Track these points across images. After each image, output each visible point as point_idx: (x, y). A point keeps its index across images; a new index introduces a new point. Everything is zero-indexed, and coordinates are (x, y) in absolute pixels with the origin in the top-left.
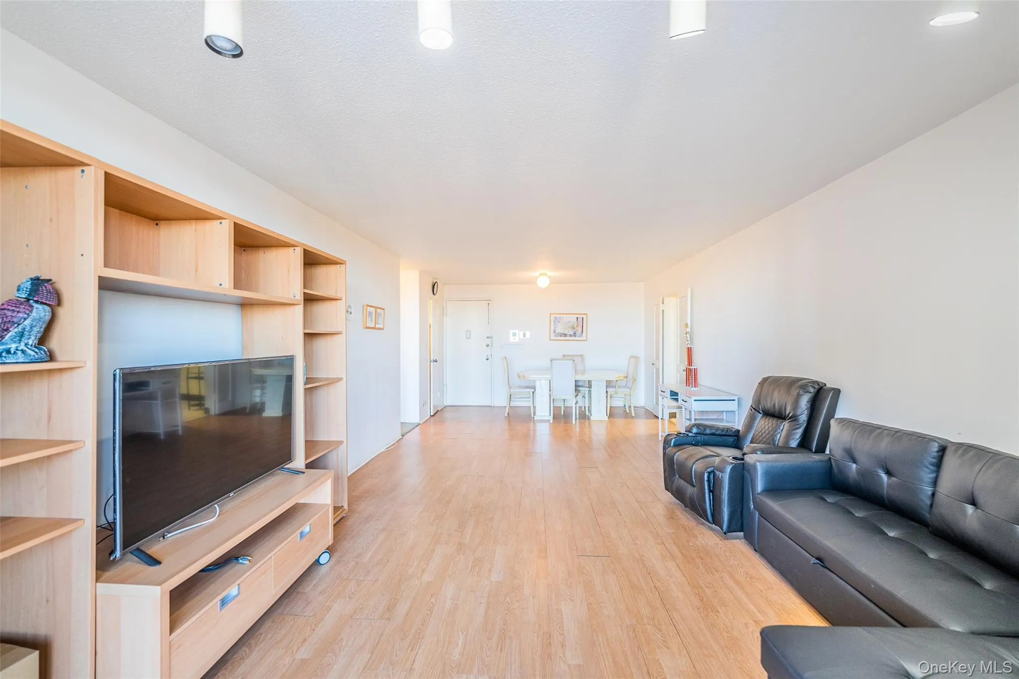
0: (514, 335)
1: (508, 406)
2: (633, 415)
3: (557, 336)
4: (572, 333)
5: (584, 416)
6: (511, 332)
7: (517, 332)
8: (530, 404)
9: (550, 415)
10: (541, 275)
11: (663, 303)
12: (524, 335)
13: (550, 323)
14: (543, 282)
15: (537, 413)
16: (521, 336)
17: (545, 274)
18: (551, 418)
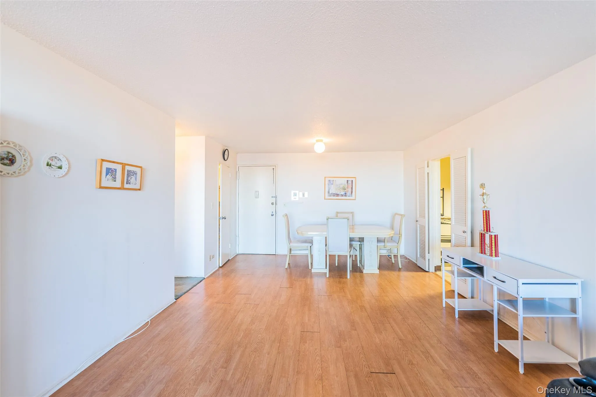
0: (295, 195)
1: (289, 254)
2: (400, 267)
3: (330, 196)
4: (343, 193)
5: (357, 269)
6: (293, 192)
7: (297, 192)
8: (307, 252)
9: (326, 268)
10: (317, 141)
11: (428, 167)
12: (304, 195)
13: (325, 185)
14: (320, 148)
15: (315, 266)
16: (301, 196)
17: (321, 141)
18: (327, 271)
